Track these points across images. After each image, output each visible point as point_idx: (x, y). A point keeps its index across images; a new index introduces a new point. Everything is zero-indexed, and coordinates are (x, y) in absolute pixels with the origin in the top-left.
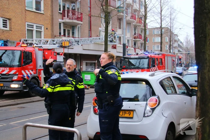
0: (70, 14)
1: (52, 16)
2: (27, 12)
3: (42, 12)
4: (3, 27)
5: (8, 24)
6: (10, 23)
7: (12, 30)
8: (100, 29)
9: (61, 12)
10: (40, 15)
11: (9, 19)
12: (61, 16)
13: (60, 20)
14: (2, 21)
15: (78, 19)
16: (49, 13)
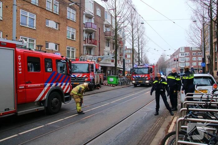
0: (89, 41)
1: (80, 42)
2: (68, 40)
3: (75, 40)
4: (55, 49)
5: (58, 47)
6: (59, 47)
7: (60, 51)
8: (104, 50)
9: (85, 40)
10: (74, 42)
11: (58, 44)
12: (84, 42)
13: (84, 45)
14: (55, 46)
15: (93, 44)
16: (78, 40)
